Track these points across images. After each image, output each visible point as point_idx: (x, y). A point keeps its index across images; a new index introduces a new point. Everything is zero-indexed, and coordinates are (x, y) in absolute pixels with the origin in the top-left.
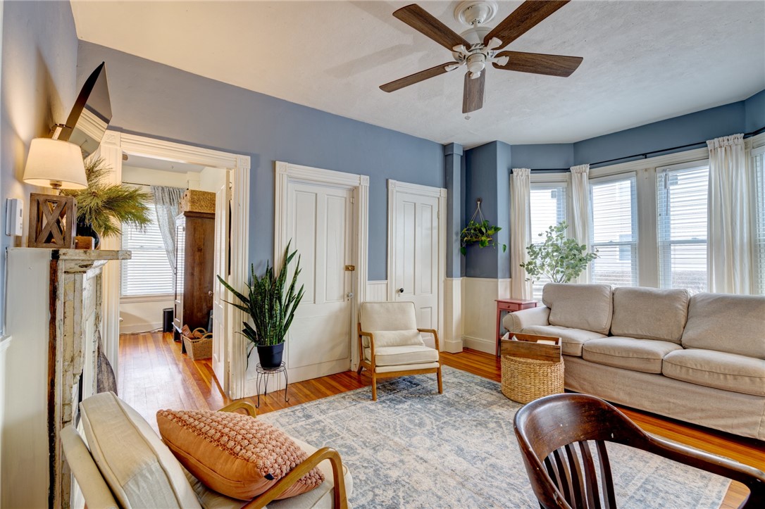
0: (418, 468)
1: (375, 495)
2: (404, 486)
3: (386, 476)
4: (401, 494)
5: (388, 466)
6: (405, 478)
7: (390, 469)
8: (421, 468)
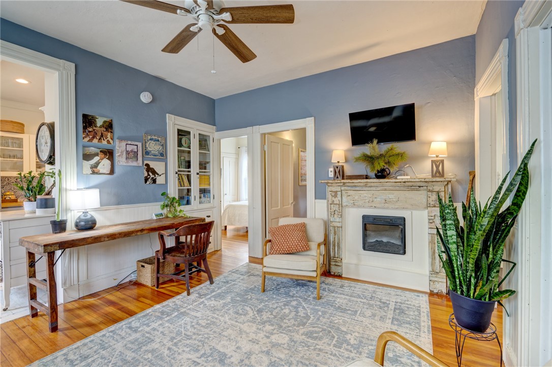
0: (254, 335)
1: (272, 314)
2: (259, 322)
3: (272, 325)
4: (258, 318)
5: (275, 331)
6: (260, 327)
7: (273, 330)
8: (252, 336)
